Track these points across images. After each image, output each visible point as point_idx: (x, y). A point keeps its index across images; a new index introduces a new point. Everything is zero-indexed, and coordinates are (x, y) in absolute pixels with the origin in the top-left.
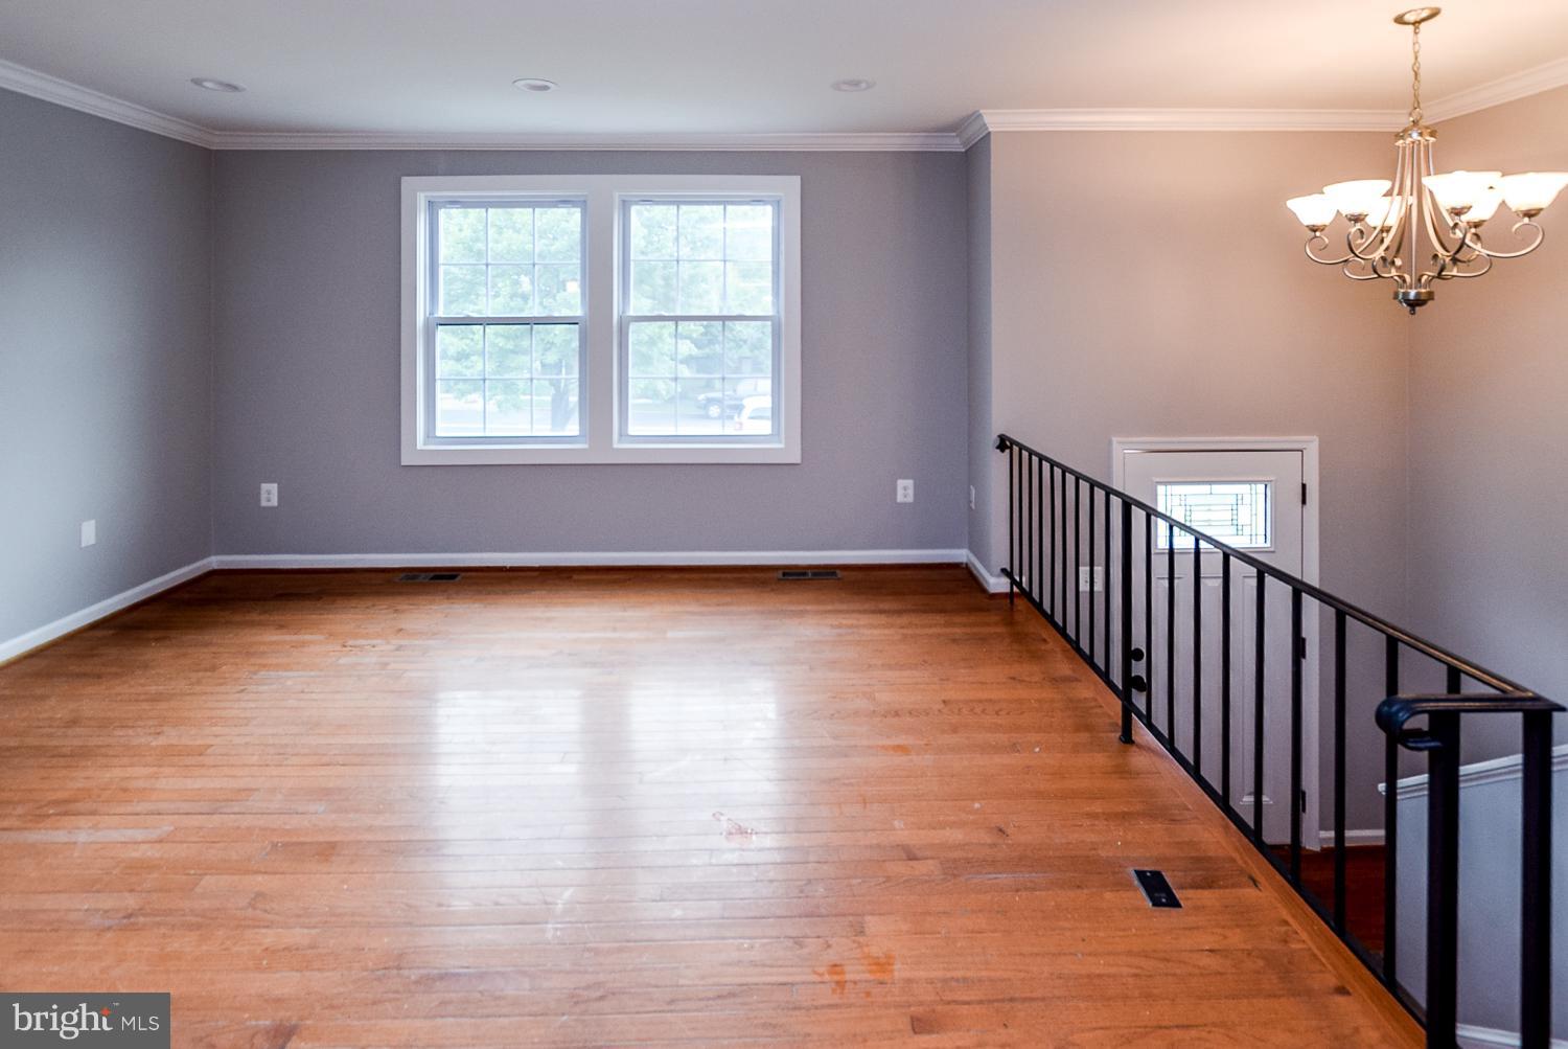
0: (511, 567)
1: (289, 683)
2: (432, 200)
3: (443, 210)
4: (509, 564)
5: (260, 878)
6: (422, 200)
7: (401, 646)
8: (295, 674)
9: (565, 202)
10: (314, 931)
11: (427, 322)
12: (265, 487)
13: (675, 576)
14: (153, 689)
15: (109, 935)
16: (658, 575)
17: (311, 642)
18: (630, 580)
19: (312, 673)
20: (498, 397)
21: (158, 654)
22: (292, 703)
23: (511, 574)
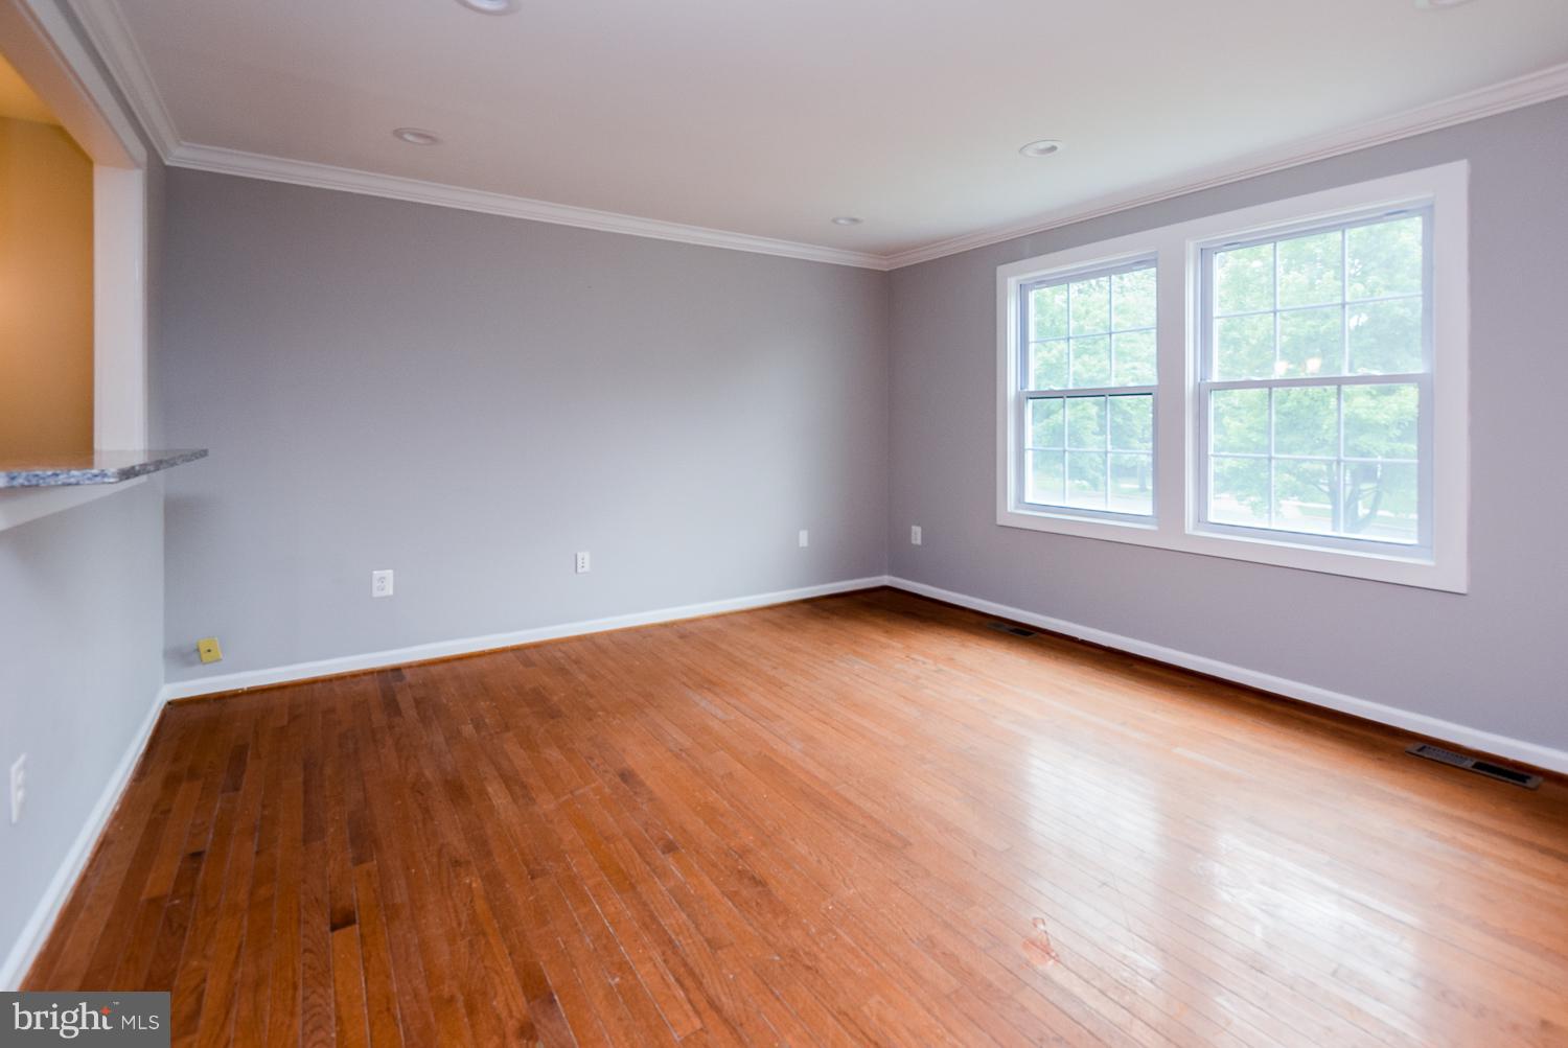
0: (1083, 641)
1: (856, 667)
2: (1023, 283)
3: (1034, 292)
4: (1081, 637)
5: (739, 766)
6: (1012, 284)
7: (941, 670)
8: (865, 663)
9: (1141, 263)
10: (731, 809)
11: (1018, 395)
12: (914, 528)
13: (1254, 701)
14: (796, 644)
15: (669, 753)
16: (1231, 693)
17: (893, 648)
18: (1191, 686)
19: (874, 667)
20: (1252, 499)
21: (817, 627)
22: (846, 679)
23: (1081, 647)
